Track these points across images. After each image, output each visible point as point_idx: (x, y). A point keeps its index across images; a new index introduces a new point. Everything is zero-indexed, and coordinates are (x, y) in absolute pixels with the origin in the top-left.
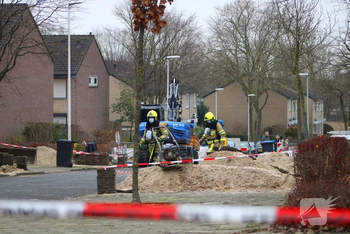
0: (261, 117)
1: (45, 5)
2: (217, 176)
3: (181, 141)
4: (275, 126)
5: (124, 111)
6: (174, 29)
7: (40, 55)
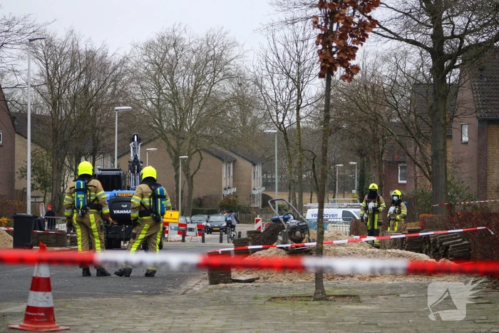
0: (192, 185)
4: (206, 197)
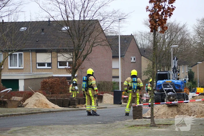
1: (106, 20)
2: (197, 109)
3: (179, 90)
5: (150, 75)
6: (175, 31)
7: (105, 46)
